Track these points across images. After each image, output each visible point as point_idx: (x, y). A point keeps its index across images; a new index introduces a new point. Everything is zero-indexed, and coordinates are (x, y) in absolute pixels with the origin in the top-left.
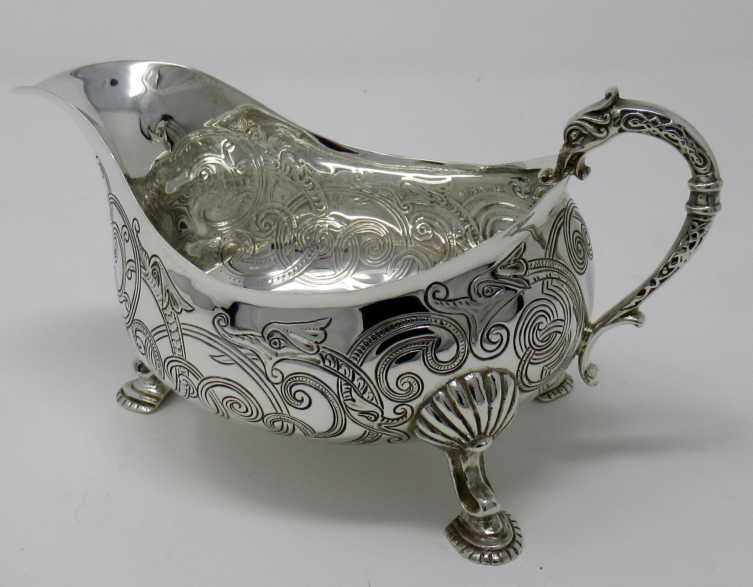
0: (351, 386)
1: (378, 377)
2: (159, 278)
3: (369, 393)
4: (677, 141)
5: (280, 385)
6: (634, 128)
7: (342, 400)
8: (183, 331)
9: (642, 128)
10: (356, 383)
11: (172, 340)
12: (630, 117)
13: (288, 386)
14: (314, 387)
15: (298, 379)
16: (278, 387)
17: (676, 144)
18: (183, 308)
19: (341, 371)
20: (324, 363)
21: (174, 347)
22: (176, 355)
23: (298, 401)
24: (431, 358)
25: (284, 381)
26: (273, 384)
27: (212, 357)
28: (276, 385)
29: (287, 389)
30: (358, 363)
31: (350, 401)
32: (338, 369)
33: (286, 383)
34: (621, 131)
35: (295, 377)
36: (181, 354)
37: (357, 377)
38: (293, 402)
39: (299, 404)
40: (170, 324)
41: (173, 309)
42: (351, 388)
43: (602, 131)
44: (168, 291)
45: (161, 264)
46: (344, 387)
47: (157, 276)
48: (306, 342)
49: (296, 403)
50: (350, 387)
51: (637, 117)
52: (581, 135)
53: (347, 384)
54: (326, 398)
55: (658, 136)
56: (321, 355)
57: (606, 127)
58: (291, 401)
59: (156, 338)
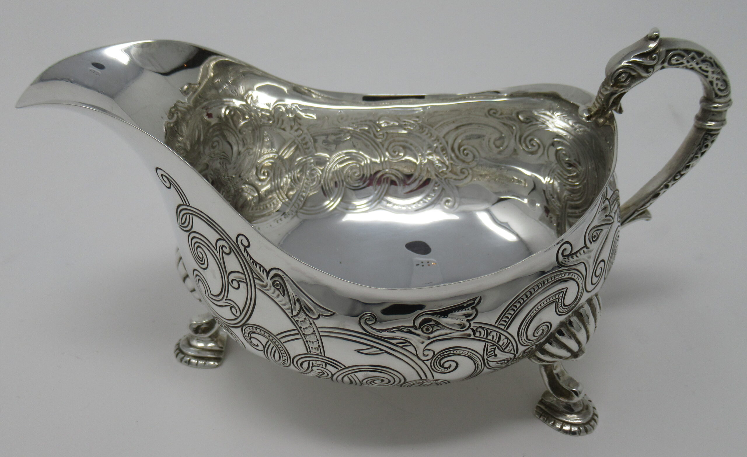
0: (496, 345)
1: (520, 333)
2: (283, 288)
3: (510, 347)
4: (707, 72)
5: (430, 361)
6: (674, 65)
7: (485, 357)
8: (321, 334)
9: (682, 63)
10: (501, 343)
11: (307, 341)
12: (673, 56)
13: (437, 360)
14: (464, 355)
15: (449, 352)
16: (428, 363)
17: (706, 74)
18: (320, 314)
19: (490, 337)
20: (474, 334)
21: (309, 347)
22: (312, 353)
23: (446, 368)
24: (560, 306)
25: (435, 356)
26: (423, 361)
27: (358, 351)
28: (425, 362)
29: (437, 362)
30: (504, 328)
31: (493, 357)
32: (487, 336)
33: (436, 358)
34: (663, 68)
35: (446, 352)
36: (319, 352)
37: (503, 337)
38: (441, 370)
39: (446, 370)
40: (303, 328)
41: (307, 315)
42: (496, 347)
43: (650, 71)
44: (298, 300)
45: (285, 276)
46: (489, 348)
47: (281, 287)
48: (458, 322)
49: (443, 370)
50: (494, 347)
51: (679, 55)
52: (630, 76)
53: (494, 345)
54: (472, 359)
55: (692, 69)
56: (472, 329)
57: (653, 67)
58: (439, 369)
59: (283, 340)
